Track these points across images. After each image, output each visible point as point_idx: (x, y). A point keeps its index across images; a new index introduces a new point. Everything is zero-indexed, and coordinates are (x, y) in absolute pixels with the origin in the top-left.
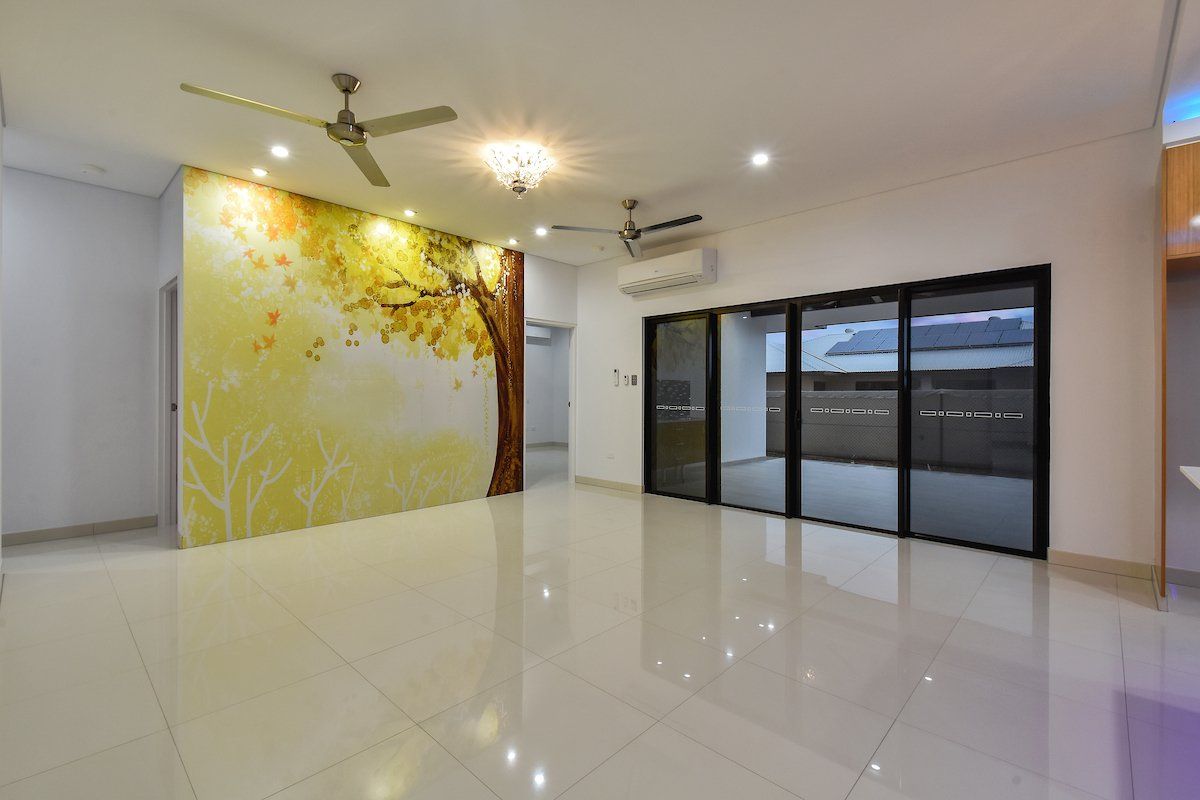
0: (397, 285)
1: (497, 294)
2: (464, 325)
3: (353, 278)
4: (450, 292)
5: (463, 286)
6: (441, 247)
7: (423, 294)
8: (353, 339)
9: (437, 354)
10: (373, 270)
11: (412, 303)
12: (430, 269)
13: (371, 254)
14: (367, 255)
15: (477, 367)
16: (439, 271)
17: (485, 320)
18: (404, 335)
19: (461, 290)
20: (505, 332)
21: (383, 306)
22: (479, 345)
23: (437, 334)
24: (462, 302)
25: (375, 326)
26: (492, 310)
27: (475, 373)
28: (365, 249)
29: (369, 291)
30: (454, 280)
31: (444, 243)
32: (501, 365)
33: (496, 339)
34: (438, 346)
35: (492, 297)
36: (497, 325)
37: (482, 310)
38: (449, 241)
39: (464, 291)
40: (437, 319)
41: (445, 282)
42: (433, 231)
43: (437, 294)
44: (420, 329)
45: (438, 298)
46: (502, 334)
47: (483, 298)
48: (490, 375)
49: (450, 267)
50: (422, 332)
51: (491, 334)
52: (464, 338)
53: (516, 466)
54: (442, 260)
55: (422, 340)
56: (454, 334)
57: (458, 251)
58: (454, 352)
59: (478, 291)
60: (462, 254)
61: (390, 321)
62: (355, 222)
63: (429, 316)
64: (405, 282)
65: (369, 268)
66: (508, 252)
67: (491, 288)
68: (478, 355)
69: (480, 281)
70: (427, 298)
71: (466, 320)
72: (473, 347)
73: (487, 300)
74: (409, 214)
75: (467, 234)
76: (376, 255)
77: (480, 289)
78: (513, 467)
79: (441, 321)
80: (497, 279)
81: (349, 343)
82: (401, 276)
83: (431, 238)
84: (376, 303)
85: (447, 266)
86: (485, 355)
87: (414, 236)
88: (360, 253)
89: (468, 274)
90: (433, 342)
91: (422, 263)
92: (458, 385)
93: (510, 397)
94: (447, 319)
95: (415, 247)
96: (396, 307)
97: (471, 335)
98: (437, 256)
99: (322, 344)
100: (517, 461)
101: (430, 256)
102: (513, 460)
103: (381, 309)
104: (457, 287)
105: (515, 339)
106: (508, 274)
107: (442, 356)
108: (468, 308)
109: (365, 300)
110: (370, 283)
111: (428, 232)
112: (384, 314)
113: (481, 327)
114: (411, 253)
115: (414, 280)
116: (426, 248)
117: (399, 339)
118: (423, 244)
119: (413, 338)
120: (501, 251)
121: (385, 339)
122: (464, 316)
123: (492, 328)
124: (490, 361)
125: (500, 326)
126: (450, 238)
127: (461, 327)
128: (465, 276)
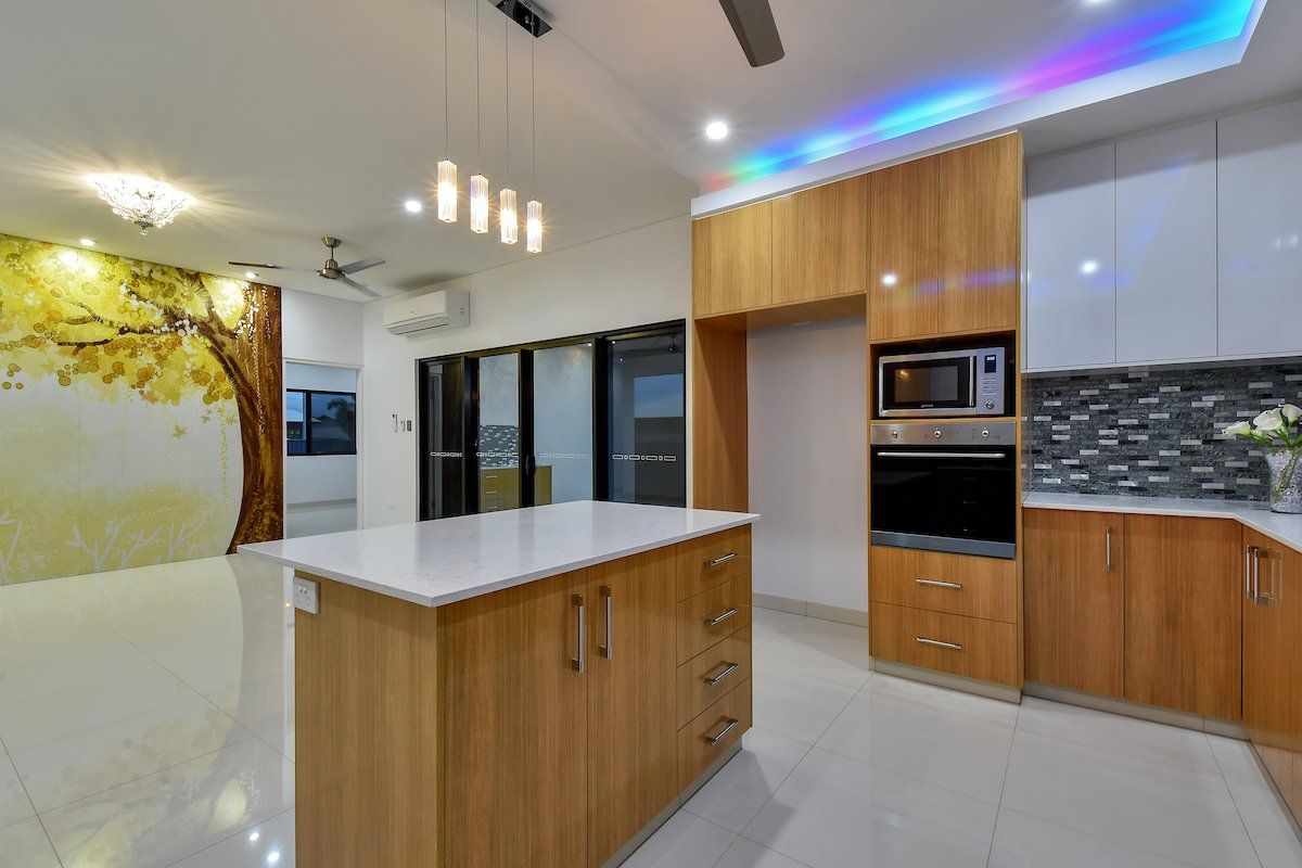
0: (83, 321)
1: (239, 332)
2: (189, 366)
3: (14, 313)
4: (165, 328)
5: (186, 322)
6: (151, 279)
7: (122, 331)
8: (13, 381)
9: (145, 398)
10: (44, 305)
11: (106, 341)
12: (134, 303)
13: (42, 287)
14: (33, 288)
15: (210, 412)
16: (149, 306)
17: (221, 359)
18: (93, 378)
19: (182, 327)
20: (252, 374)
21: (60, 344)
22: (212, 388)
23: (145, 376)
24: (185, 340)
25: (49, 367)
26: (231, 348)
27: (206, 419)
28: (33, 281)
29: (39, 327)
30: (172, 317)
31: (156, 275)
32: (247, 410)
33: (239, 381)
34: (147, 388)
35: (233, 335)
36: (240, 365)
37: (217, 349)
38: (164, 273)
39: (187, 328)
40: (146, 359)
41: (158, 318)
42: (138, 262)
43: (144, 330)
44: (119, 370)
45: (146, 336)
46: (249, 376)
47: (218, 336)
48: (230, 421)
49: (169, 302)
50: (123, 373)
51: (231, 376)
52: (190, 381)
53: (272, 520)
54: (154, 294)
55: (121, 383)
56: (172, 376)
57: (178, 285)
58: (174, 396)
59: (209, 328)
60: (184, 288)
61: (72, 361)
62: (17, 251)
63: (133, 355)
64: (96, 318)
65: (39, 302)
66: (256, 286)
67: (230, 325)
68: (210, 398)
69: (213, 317)
70: (129, 335)
71: (192, 360)
72: (204, 390)
73: (226, 339)
74: (87, 242)
75: (191, 265)
76: (49, 287)
77: (213, 326)
78: (266, 521)
79: (153, 361)
80: (240, 315)
81: (7, 386)
82: (89, 311)
83: (137, 270)
84: (49, 341)
85: (160, 300)
86: (221, 399)
87: (109, 267)
88: (24, 285)
89: (195, 307)
90: (141, 384)
91: (121, 298)
92: (180, 432)
93: (262, 443)
94: (161, 359)
95: (111, 279)
96: (81, 345)
97: (199, 376)
98: (145, 289)
100: (274, 515)
101: (135, 289)
102: (267, 514)
103: (58, 348)
104: (177, 324)
105: (268, 380)
106: (257, 310)
107: (154, 400)
108: (195, 349)
109: (33, 338)
110: (41, 318)
111: (132, 262)
112: (63, 353)
113: (215, 367)
114: (104, 286)
115: (110, 314)
116: (128, 280)
117: (87, 383)
118: (122, 273)
119: (108, 379)
120: (247, 286)
121: (64, 380)
122: (187, 356)
123: (231, 368)
124: (231, 407)
125: (245, 367)
126: (166, 269)
127: (184, 367)
128: (189, 311)
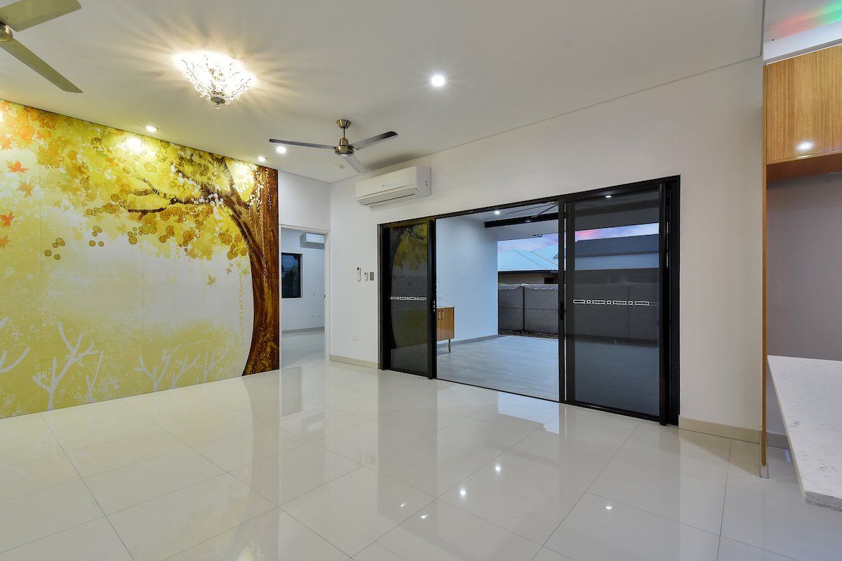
0: (146, 193)
1: (252, 204)
2: (218, 229)
3: (97, 186)
4: (202, 200)
5: (216, 195)
6: (192, 161)
7: (173, 202)
8: (97, 240)
9: (188, 254)
10: (118, 180)
11: (161, 209)
12: (181, 180)
13: (117, 165)
14: (111, 166)
15: (231, 265)
16: (191, 182)
17: (239, 225)
18: (153, 238)
19: (213, 199)
20: (259, 237)
21: (130, 211)
22: (233, 247)
23: (188, 237)
24: (215, 209)
25: (122, 229)
26: (245, 216)
27: (229, 271)
28: (110, 160)
29: (115, 197)
30: (206, 191)
31: (196, 158)
32: (256, 264)
33: (251, 242)
34: (190, 247)
35: (247, 206)
36: (252, 230)
37: (236, 217)
38: (201, 157)
39: (217, 200)
40: (189, 224)
41: (197, 192)
42: (183, 148)
43: (188, 202)
44: (171, 232)
45: (189, 206)
46: (257, 238)
47: (237, 207)
48: (245, 272)
49: (204, 179)
50: (173, 234)
51: (246, 237)
52: (218, 241)
53: (272, 349)
54: (194, 173)
55: (172, 242)
56: (207, 237)
57: (210, 166)
58: (208, 253)
59: (231, 200)
60: (214, 168)
61: (138, 225)
62: (98, 135)
63: (180, 220)
64: (155, 191)
65: (115, 177)
66: (262, 168)
67: (245, 199)
68: (232, 254)
69: (234, 192)
70: (177, 205)
71: (220, 225)
72: (227, 249)
73: (242, 209)
74: (151, 129)
75: (220, 152)
76: (122, 166)
77: (234, 198)
78: (269, 350)
79: (194, 225)
80: (251, 191)
81: (92, 244)
82: (150, 185)
83: (182, 153)
84: (122, 209)
85: (198, 177)
86: (239, 255)
87: (164, 150)
88: (105, 163)
89: (221, 185)
90: (185, 243)
91: (172, 175)
92: (212, 281)
93: (266, 290)
94: (199, 224)
95: (164, 160)
96: (144, 212)
97: (224, 238)
98: (188, 169)
99: (63, 244)
100: (273, 345)
101: (181, 169)
102: (269, 344)
103: (128, 214)
104: (210, 197)
105: (270, 242)
106: (262, 187)
107: (194, 256)
108: (221, 216)
109: (111, 205)
110: (116, 190)
111: (179, 147)
112: (132, 218)
113: (235, 231)
114: (159, 166)
115: (164, 188)
116: (176, 161)
117: (149, 242)
118: (172, 156)
119: (163, 239)
120: (255, 168)
121: (133, 240)
122: (217, 222)
123: (246, 232)
124: (244, 261)
125: (255, 230)
126: (202, 154)
127: (214, 231)
128: (217, 187)
